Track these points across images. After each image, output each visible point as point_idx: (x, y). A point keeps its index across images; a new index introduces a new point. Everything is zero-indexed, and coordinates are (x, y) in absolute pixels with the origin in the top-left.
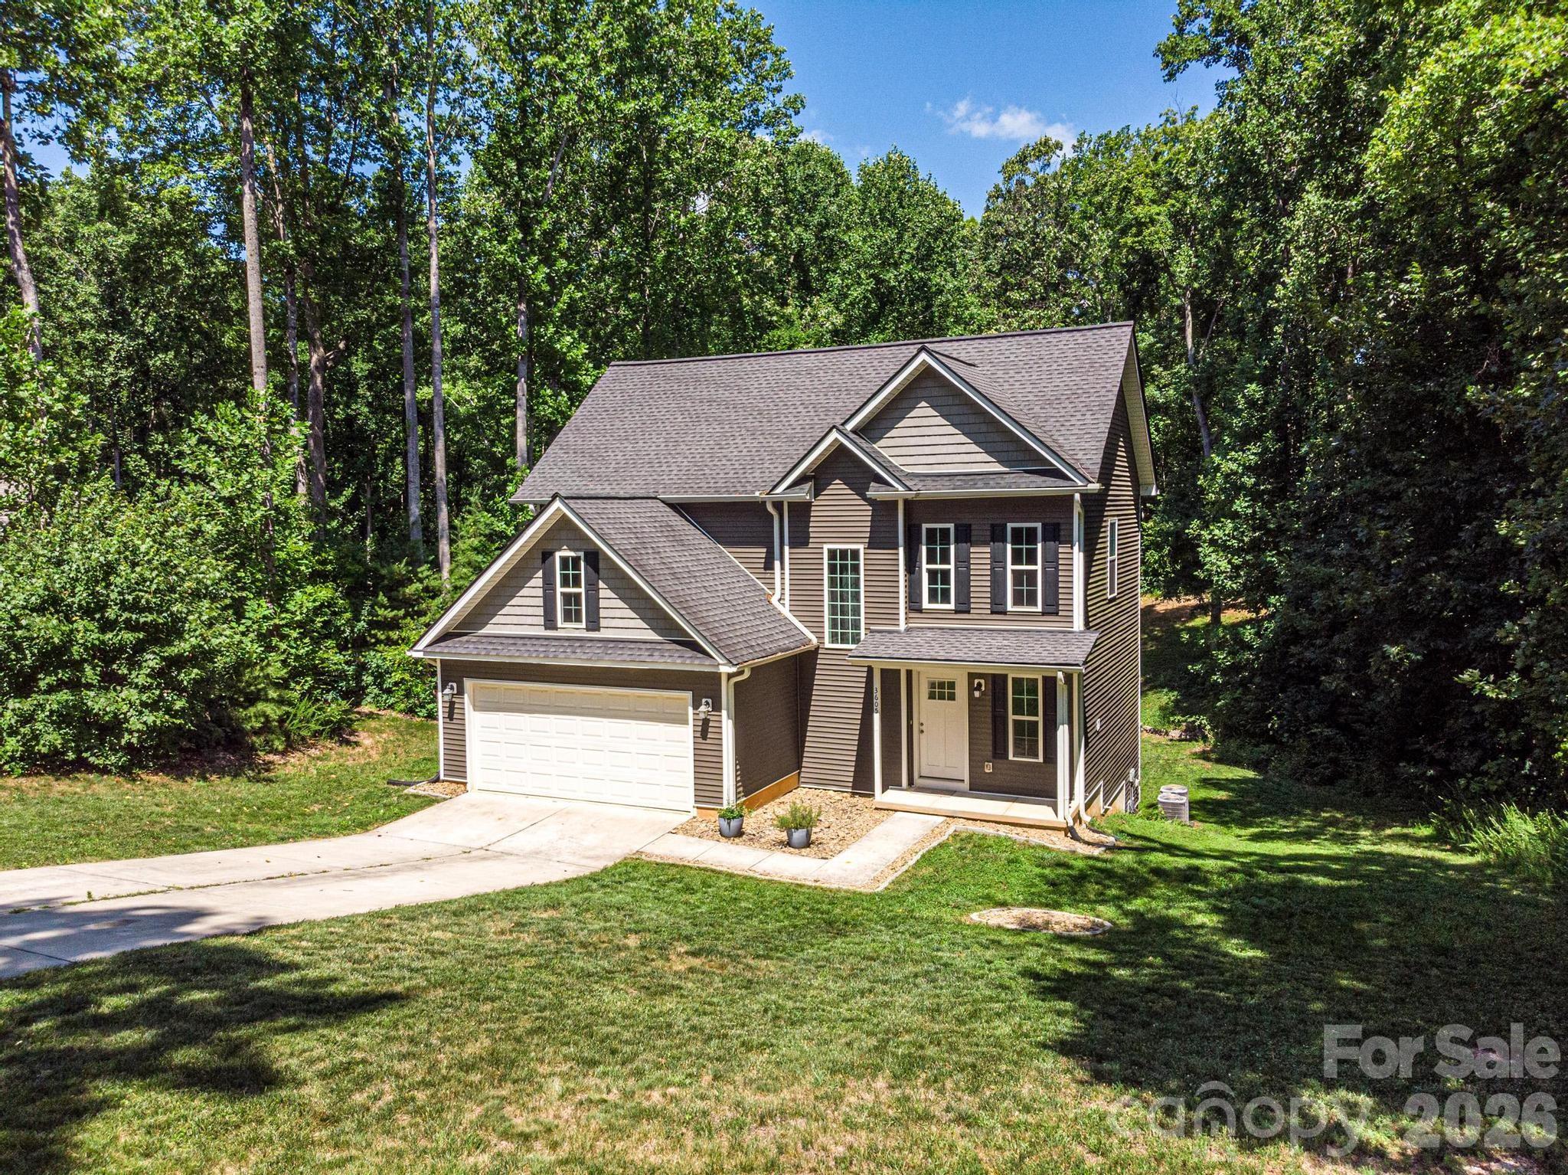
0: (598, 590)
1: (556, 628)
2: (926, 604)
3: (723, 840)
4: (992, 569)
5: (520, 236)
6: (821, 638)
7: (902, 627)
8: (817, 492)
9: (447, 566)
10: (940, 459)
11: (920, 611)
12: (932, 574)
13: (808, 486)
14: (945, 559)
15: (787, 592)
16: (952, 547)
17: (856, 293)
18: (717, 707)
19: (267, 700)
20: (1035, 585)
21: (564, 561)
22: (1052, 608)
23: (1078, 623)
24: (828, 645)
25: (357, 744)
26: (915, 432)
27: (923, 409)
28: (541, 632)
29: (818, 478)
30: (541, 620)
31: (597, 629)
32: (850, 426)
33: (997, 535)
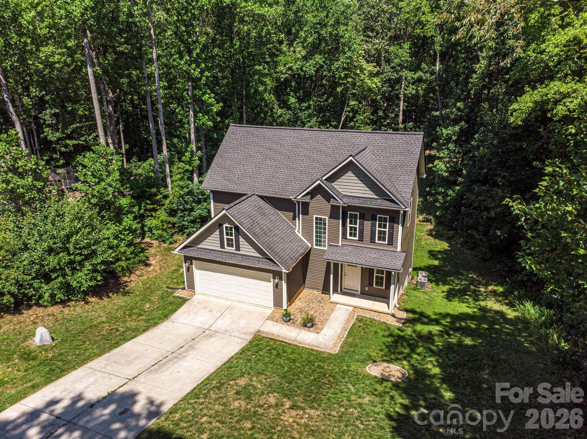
0: (239, 239)
1: (225, 249)
2: (348, 237)
3: (284, 323)
4: (371, 229)
5: (188, 58)
6: (312, 245)
7: (340, 244)
8: (312, 198)
9: (170, 186)
10: (355, 191)
11: (346, 239)
12: (351, 228)
13: (309, 197)
14: (356, 224)
15: (301, 229)
16: (358, 220)
17: (310, 40)
18: (281, 279)
19: (122, 260)
20: (386, 235)
21: (227, 228)
22: (391, 242)
23: (399, 249)
24: (314, 247)
25: (150, 264)
26: (347, 181)
27: (350, 174)
28: (220, 249)
29: (312, 194)
30: (219, 245)
31: (239, 250)
32: (324, 178)
33: (374, 219)
